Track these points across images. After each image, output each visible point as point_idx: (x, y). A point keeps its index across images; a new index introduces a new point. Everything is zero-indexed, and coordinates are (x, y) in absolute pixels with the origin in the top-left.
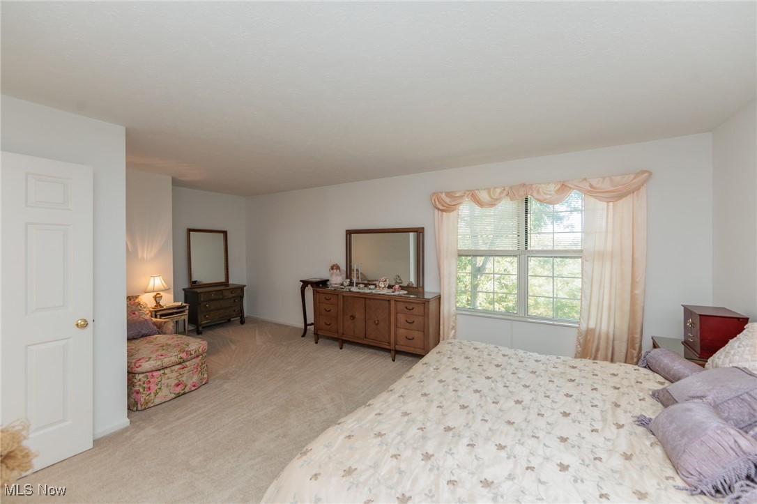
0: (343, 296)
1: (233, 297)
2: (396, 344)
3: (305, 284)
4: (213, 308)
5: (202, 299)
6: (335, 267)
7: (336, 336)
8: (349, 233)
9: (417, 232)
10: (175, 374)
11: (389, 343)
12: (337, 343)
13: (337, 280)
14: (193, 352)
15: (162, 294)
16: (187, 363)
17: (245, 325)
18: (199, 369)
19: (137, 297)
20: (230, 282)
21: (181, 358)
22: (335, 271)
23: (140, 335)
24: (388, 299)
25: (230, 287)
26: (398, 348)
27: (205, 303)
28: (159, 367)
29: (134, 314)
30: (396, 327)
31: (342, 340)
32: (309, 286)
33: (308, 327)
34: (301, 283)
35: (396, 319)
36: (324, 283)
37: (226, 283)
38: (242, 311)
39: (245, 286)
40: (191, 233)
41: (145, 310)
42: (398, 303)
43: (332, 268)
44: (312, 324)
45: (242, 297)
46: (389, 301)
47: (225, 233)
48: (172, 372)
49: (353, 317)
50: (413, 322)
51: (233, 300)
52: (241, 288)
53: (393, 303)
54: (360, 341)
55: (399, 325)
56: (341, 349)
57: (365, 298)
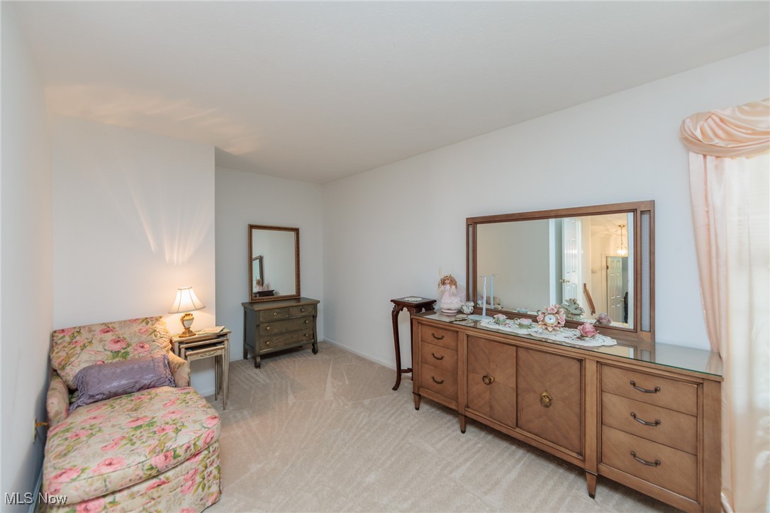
0: (468, 336)
1: (303, 317)
2: (600, 460)
3: (399, 305)
4: (276, 331)
5: (261, 320)
6: (447, 281)
7: (453, 407)
8: (473, 223)
9: (634, 211)
10: (139, 501)
11: (580, 454)
12: (455, 420)
13: (450, 301)
14: (180, 452)
15: (195, 314)
16: (169, 474)
17: (319, 355)
18: (198, 479)
19: (158, 319)
20: (302, 295)
21: (152, 468)
22: (448, 286)
23: (138, 386)
24: (579, 356)
25: (302, 303)
26: (605, 471)
27: (266, 325)
28: (99, 493)
29: (142, 347)
30: (601, 422)
31: (466, 416)
32: (405, 309)
33: (403, 375)
34: (393, 305)
35: (601, 405)
36: (428, 306)
37: (297, 298)
38: (314, 335)
39: (319, 302)
40: (254, 230)
41: (161, 340)
42: (606, 370)
43: (443, 282)
44: (409, 370)
45: (314, 317)
46: (580, 361)
47: (296, 231)
48: (132, 496)
49: (488, 380)
50: (657, 423)
51: (302, 321)
52: (314, 305)
53: (591, 367)
54: (504, 431)
55: (607, 419)
56: (463, 432)
57: (517, 347)
